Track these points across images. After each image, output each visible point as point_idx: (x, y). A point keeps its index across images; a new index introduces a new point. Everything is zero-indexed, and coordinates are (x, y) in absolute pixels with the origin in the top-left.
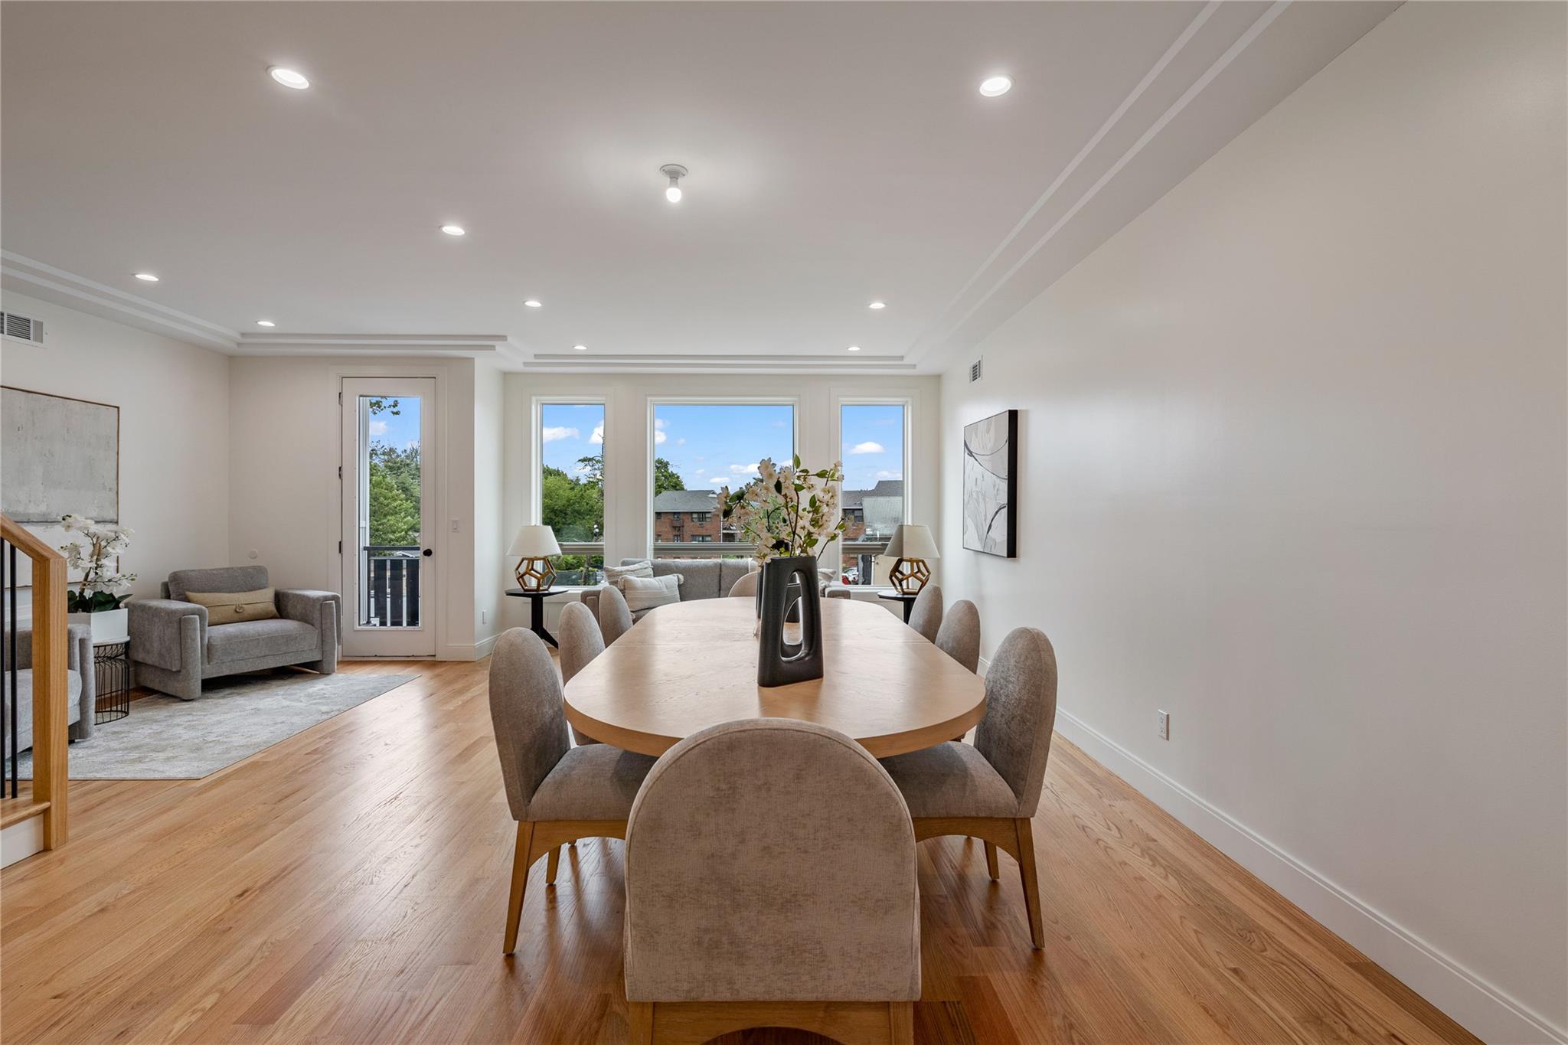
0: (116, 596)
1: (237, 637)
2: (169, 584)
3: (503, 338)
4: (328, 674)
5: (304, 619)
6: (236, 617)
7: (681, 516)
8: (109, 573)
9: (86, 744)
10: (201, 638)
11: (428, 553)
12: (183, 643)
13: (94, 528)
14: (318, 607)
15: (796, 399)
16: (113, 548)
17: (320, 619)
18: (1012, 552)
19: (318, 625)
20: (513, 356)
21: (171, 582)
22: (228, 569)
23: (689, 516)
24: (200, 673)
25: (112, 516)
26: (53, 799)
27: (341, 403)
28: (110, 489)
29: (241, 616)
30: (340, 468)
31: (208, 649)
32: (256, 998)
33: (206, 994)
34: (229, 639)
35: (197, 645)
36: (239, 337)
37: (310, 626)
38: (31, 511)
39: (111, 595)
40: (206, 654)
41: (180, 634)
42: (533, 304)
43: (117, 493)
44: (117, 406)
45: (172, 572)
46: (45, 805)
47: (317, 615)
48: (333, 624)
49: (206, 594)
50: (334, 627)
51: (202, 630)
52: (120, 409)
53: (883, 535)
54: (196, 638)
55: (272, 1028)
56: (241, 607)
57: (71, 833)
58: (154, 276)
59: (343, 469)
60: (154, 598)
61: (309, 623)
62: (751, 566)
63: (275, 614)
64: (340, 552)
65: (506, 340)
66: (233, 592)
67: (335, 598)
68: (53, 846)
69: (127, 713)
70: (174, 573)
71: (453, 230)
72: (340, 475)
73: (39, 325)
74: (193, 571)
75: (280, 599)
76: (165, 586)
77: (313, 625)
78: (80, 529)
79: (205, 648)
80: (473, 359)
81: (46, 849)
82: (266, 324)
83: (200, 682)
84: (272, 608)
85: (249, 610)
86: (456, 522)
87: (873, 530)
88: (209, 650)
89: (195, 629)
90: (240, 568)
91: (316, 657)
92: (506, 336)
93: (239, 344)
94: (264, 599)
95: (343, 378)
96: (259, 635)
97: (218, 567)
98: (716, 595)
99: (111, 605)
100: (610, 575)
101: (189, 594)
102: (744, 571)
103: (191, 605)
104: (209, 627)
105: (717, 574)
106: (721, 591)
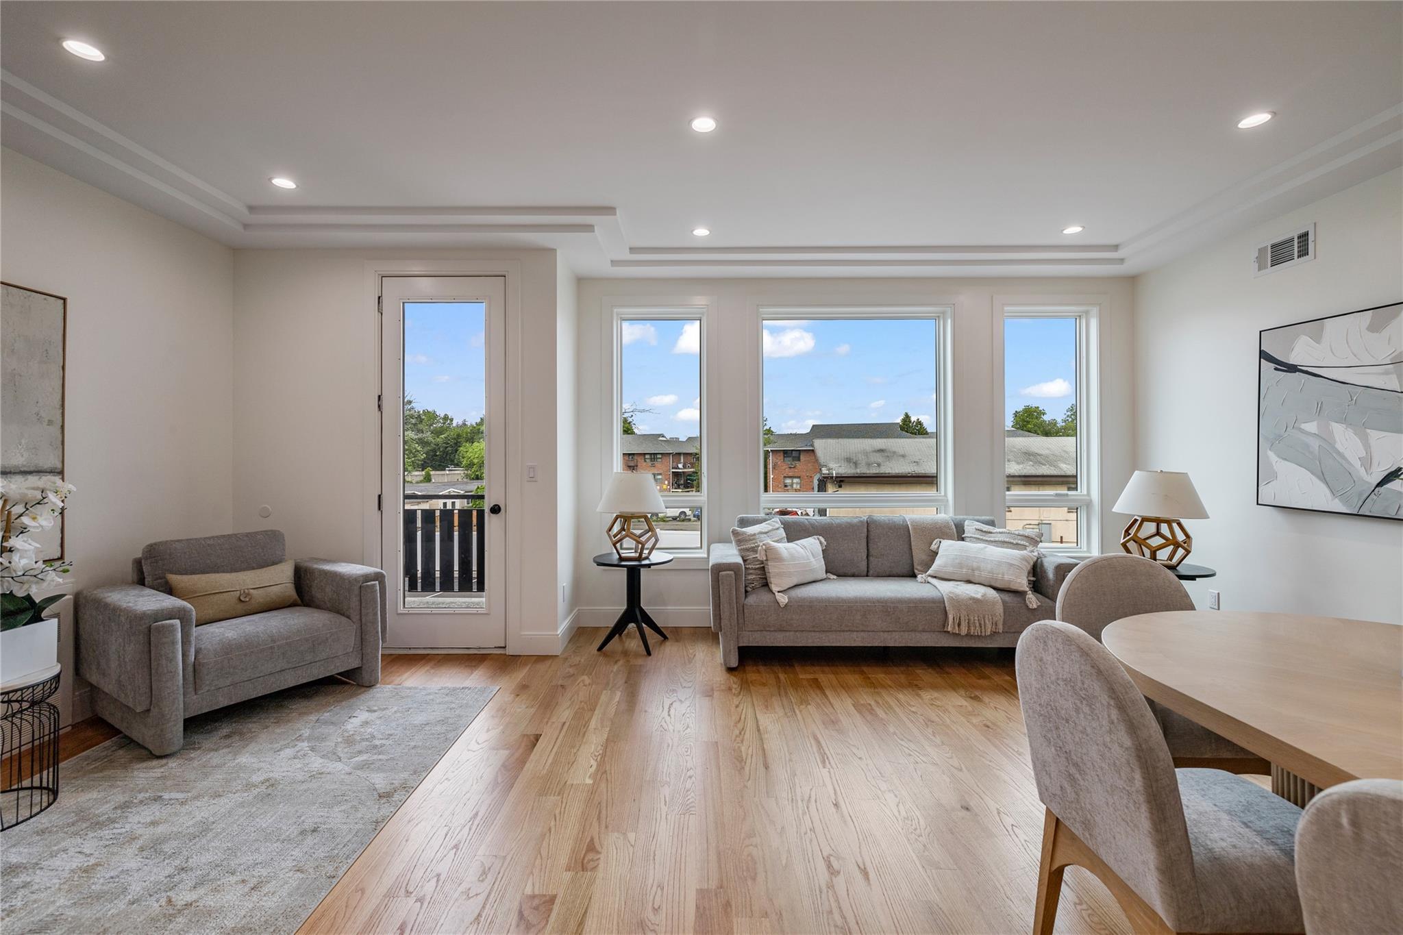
0: (38, 600)
2: (143, 561)
3: (609, 210)
4: (370, 687)
5: (337, 609)
6: (240, 607)
7: (635, 457)
8: (24, 562)
10: (183, 655)
11: (496, 510)
12: (154, 664)
14: (356, 591)
16: (34, 519)
17: (358, 608)
19: (356, 617)
20: (609, 246)
21: (146, 559)
22: (229, 536)
23: (642, 457)
24: (182, 711)
25: (52, 461)
27: (380, 311)
28: (50, 422)
29: (247, 608)
30: (379, 397)
31: (195, 671)
34: (229, 650)
35: (177, 668)
36: (246, 211)
37: (344, 619)
39: (28, 598)
40: (191, 679)
41: (150, 651)
43: (63, 427)
44: (64, 296)
45: (148, 543)
47: (354, 602)
48: (376, 614)
49: (196, 577)
50: (377, 619)
51: (186, 644)
52: (68, 302)
53: (838, 473)
54: (175, 657)
56: (248, 594)
59: (384, 398)
60: (114, 583)
61: (343, 615)
63: (295, 600)
64: (379, 509)
65: (615, 214)
66: (236, 571)
67: (379, 577)
70: (151, 545)
72: (379, 406)
74: (178, 541)
75: (301, 576)
76: (138, 563)
77: (348, 617)
79: (190, 669)
80: (556, 250)
82: (284, 183)
84: (292, 593)
85: (259, 596)
86: (533, 468)
87: (829, 470)
89: (174, 643)
90: (247, 535)
91: (353, 663)
92: (614, 209)
93: (250, 226)
94: (279, 578)
95: (385, 276)
96: (274, 641)
97: (215, 534)
98: (864, 563)
99: (29, 615)
100: (740, 540)
101: (174, 579)
102: (902, 532)
103: (169, 602)
104: (196, 626)
105: (865, 535)
106: (871, 558)
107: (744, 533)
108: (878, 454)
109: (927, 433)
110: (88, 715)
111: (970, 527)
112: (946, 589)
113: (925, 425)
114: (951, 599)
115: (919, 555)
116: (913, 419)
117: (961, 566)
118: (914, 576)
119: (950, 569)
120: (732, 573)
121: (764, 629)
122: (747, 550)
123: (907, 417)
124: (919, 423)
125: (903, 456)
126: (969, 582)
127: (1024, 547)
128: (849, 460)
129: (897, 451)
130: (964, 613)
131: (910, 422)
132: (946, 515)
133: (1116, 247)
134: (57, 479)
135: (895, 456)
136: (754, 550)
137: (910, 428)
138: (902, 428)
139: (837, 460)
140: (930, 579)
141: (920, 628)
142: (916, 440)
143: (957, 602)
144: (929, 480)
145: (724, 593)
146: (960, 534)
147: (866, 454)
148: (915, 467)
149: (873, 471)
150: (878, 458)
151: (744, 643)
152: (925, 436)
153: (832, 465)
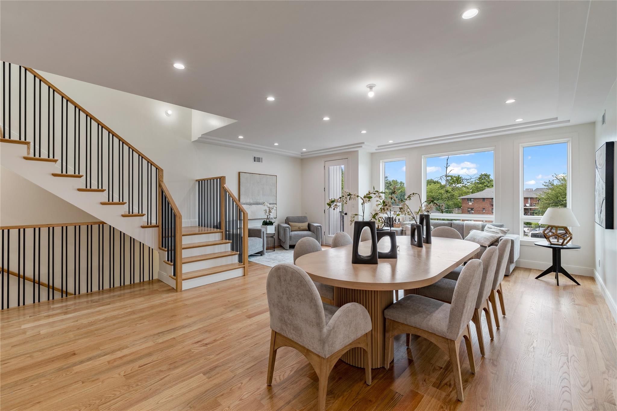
0: (273, 222)
1: (297, 235)
3: (363, 143)
5: (313, 232)
6: (299, 229)
8: (272, 217)
9: (264, 256)
11: (346, 214)
12: (285, 235)
13: (269, 206)
14: (317, 229)
15: (494, 148)
18: (611, 226)
20: (370, 147)
21: (287, 219)
24: (289, 243)
25: (275, 203)
26: (245, 265)
27: (325, 169)
28: (275, 197)
32: (251, 313)
33: (245, 309)
34: (295, 235)
35: (288, 236)
36: (301, 154)
37: (314, 234)
38: (260, 202)
39: (272, 222)
40: (290, 239)
41: (285, 233)
42: (364, 132)
46: (244, 266)
47: (316, 231)
48: (320, 233)
49: (292, 223)
50: (320, 235)
51: (289, 232)
52: (277, 176)
54: (288, 234)
55: (249, 319)
56: (300, 227)
57: (249, 274)
58: (277, 143)
59: (325, 189)
60: (283, 223)
62: (465, 225)
64: (325, 213)
66: (298, 223)
67: (320, 226)
68: (245, 275)
69: (274, 251)
70: (288, 217)
71: (326, 119)
73: (262, 158)
74: (292, 216)
75: (309, 225)
77: (315, 233)
78: (266, 206)
80: (358, 151)
81: (244, 275)
82: (304, 150)
83: (289, 246)
84: (307, 228)
85: (302, 228)
88: (291, 237)
89: (287, 232)
90: (302, 216)
92: (364, 142)
93: (302, 156)
94: (305, 225)
95: (325, 161)
97: (296, 216)
99: (272, 224)
101: (290, 223)
102: (461, 227)
103: (288, 225)
104: (291, 232)
110: (280, 245)
111: (487, 226)
115: (465, 234)
134: (275, 205)
146: (483, 228)
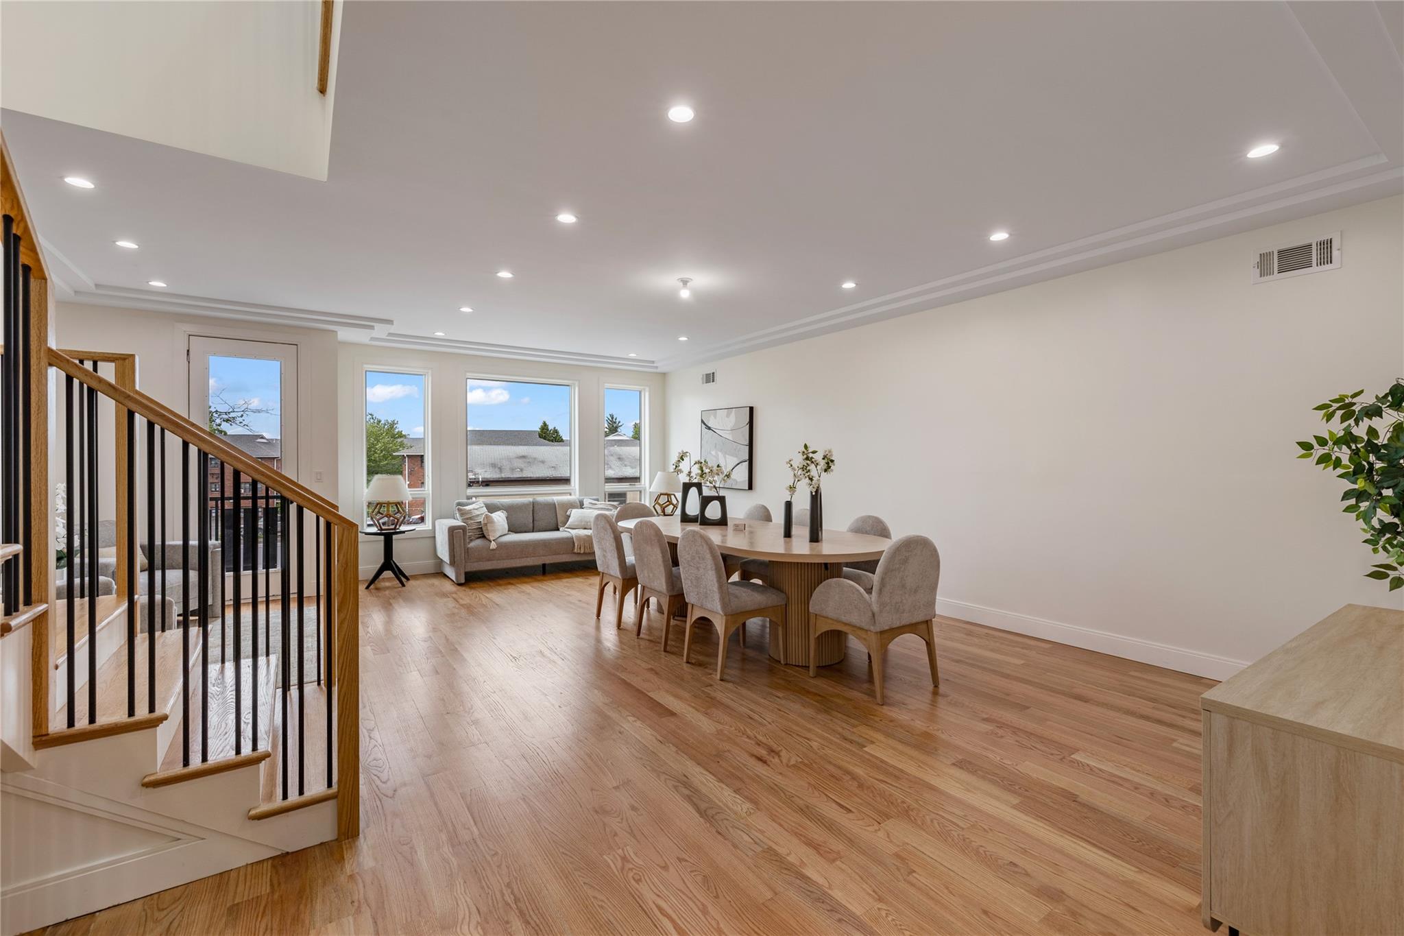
3: (388, 322)
4: (219, 617)
18: (750, 487)
27: (188, 360)
36: (94, 287)
53: (484, 478)
58: (134, 243)
80: (337, 332)
82: (158, 284)
86: (320, 473)
87: (475, 475)
95: (190, 335)
98: (532, 525)
100: (462, 513)
102: (552, 507)
105: (531, 509)
106: (535, 522)
107: (465, 509)
108: (521, 460)
109: (562, 441)
111: (586, 502)
112: (574, 532)
113: (561, 433)
114: (576, 536)
115: (560, 519)
116: (551, 427)
117: (581, 521)
118: (558, 530)
119: (576, 523)
120: (461, 531)
121: (479, 560)
122: (467, 519)
123: (545, 425)
124: (556, 431)
125: (543, 462)
126: (585, 529)
127: (611, 510)
128: (494, 465)
129: (537, 456)
130: (582, 542)
131: (548, 430)
132: (575, 497)
133: (653, 362)
135: (536, 462)
136: (470, 518)
137: (548, 435)
138: (540, 436)
139: (483, 465)
140: (566, 530)
141: (562, 552)
142: (555, 448)
143: (579, 538)
144: (566, 481)
145: (457, 542)
146: (581, 506)
147: (509, 459)
148: (553, 472)
149: (517, 475)
150: (520, 463)
151: (468, 569)
152: (561, 443)
153: (478, 470)
